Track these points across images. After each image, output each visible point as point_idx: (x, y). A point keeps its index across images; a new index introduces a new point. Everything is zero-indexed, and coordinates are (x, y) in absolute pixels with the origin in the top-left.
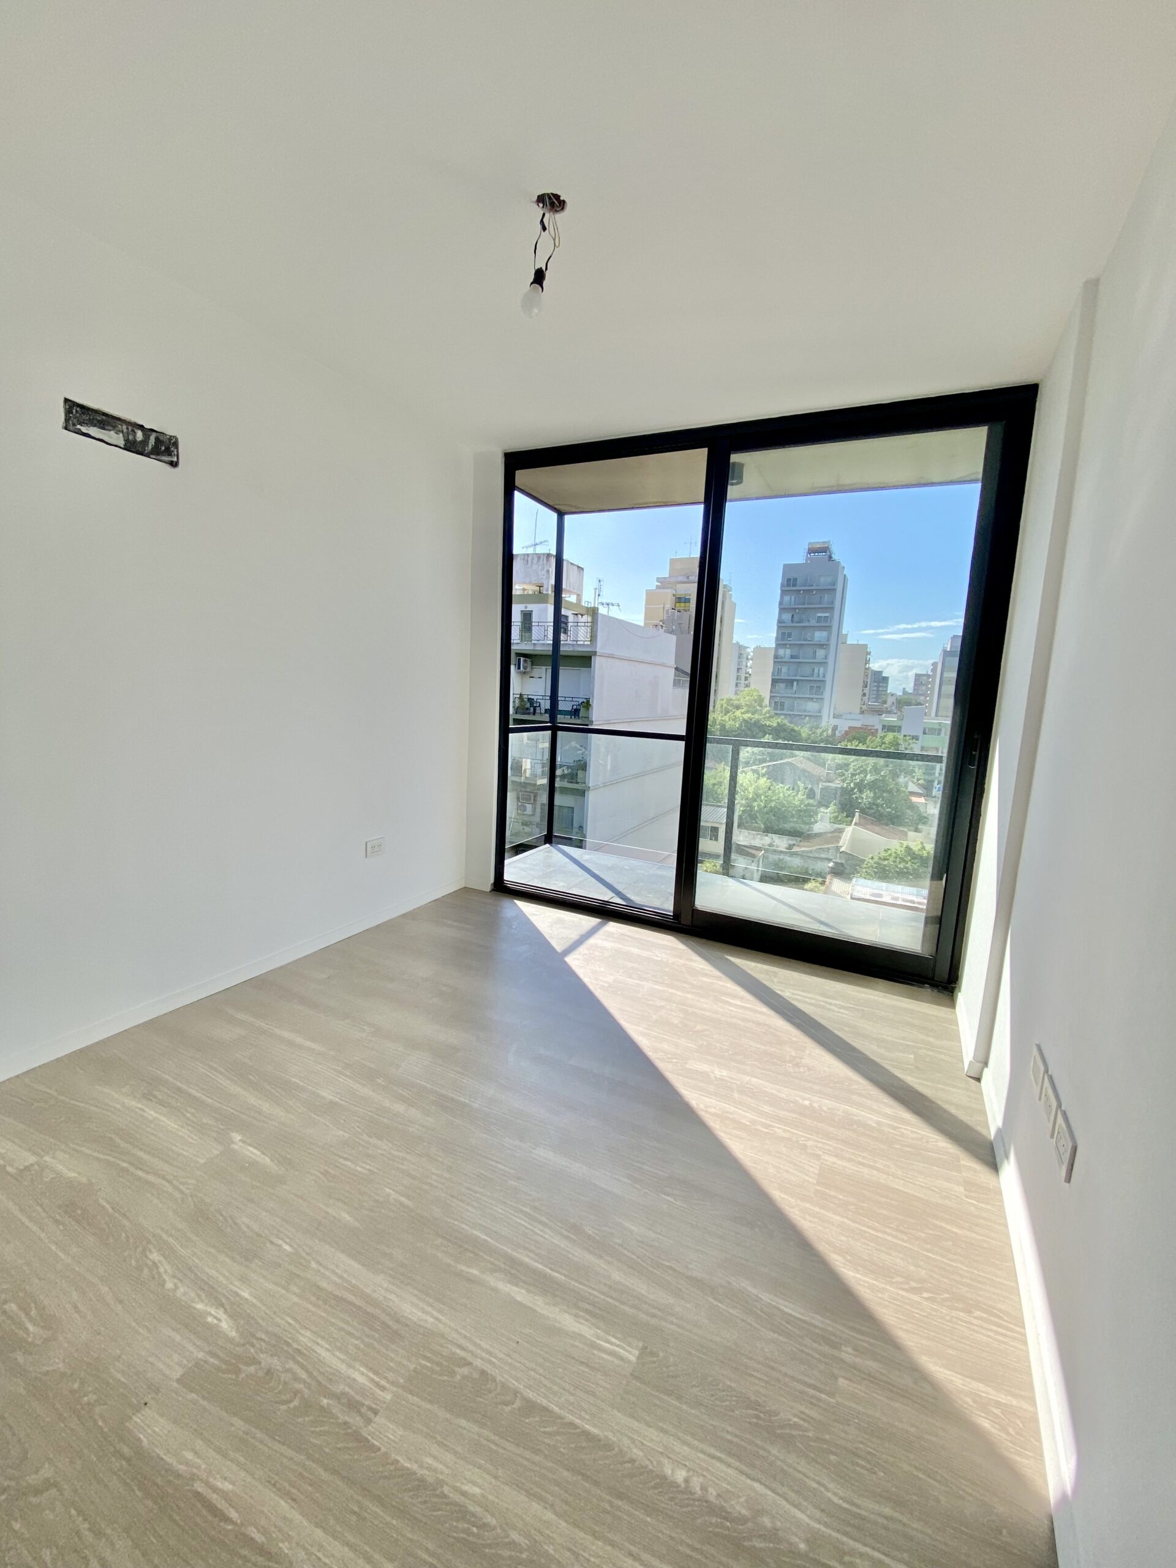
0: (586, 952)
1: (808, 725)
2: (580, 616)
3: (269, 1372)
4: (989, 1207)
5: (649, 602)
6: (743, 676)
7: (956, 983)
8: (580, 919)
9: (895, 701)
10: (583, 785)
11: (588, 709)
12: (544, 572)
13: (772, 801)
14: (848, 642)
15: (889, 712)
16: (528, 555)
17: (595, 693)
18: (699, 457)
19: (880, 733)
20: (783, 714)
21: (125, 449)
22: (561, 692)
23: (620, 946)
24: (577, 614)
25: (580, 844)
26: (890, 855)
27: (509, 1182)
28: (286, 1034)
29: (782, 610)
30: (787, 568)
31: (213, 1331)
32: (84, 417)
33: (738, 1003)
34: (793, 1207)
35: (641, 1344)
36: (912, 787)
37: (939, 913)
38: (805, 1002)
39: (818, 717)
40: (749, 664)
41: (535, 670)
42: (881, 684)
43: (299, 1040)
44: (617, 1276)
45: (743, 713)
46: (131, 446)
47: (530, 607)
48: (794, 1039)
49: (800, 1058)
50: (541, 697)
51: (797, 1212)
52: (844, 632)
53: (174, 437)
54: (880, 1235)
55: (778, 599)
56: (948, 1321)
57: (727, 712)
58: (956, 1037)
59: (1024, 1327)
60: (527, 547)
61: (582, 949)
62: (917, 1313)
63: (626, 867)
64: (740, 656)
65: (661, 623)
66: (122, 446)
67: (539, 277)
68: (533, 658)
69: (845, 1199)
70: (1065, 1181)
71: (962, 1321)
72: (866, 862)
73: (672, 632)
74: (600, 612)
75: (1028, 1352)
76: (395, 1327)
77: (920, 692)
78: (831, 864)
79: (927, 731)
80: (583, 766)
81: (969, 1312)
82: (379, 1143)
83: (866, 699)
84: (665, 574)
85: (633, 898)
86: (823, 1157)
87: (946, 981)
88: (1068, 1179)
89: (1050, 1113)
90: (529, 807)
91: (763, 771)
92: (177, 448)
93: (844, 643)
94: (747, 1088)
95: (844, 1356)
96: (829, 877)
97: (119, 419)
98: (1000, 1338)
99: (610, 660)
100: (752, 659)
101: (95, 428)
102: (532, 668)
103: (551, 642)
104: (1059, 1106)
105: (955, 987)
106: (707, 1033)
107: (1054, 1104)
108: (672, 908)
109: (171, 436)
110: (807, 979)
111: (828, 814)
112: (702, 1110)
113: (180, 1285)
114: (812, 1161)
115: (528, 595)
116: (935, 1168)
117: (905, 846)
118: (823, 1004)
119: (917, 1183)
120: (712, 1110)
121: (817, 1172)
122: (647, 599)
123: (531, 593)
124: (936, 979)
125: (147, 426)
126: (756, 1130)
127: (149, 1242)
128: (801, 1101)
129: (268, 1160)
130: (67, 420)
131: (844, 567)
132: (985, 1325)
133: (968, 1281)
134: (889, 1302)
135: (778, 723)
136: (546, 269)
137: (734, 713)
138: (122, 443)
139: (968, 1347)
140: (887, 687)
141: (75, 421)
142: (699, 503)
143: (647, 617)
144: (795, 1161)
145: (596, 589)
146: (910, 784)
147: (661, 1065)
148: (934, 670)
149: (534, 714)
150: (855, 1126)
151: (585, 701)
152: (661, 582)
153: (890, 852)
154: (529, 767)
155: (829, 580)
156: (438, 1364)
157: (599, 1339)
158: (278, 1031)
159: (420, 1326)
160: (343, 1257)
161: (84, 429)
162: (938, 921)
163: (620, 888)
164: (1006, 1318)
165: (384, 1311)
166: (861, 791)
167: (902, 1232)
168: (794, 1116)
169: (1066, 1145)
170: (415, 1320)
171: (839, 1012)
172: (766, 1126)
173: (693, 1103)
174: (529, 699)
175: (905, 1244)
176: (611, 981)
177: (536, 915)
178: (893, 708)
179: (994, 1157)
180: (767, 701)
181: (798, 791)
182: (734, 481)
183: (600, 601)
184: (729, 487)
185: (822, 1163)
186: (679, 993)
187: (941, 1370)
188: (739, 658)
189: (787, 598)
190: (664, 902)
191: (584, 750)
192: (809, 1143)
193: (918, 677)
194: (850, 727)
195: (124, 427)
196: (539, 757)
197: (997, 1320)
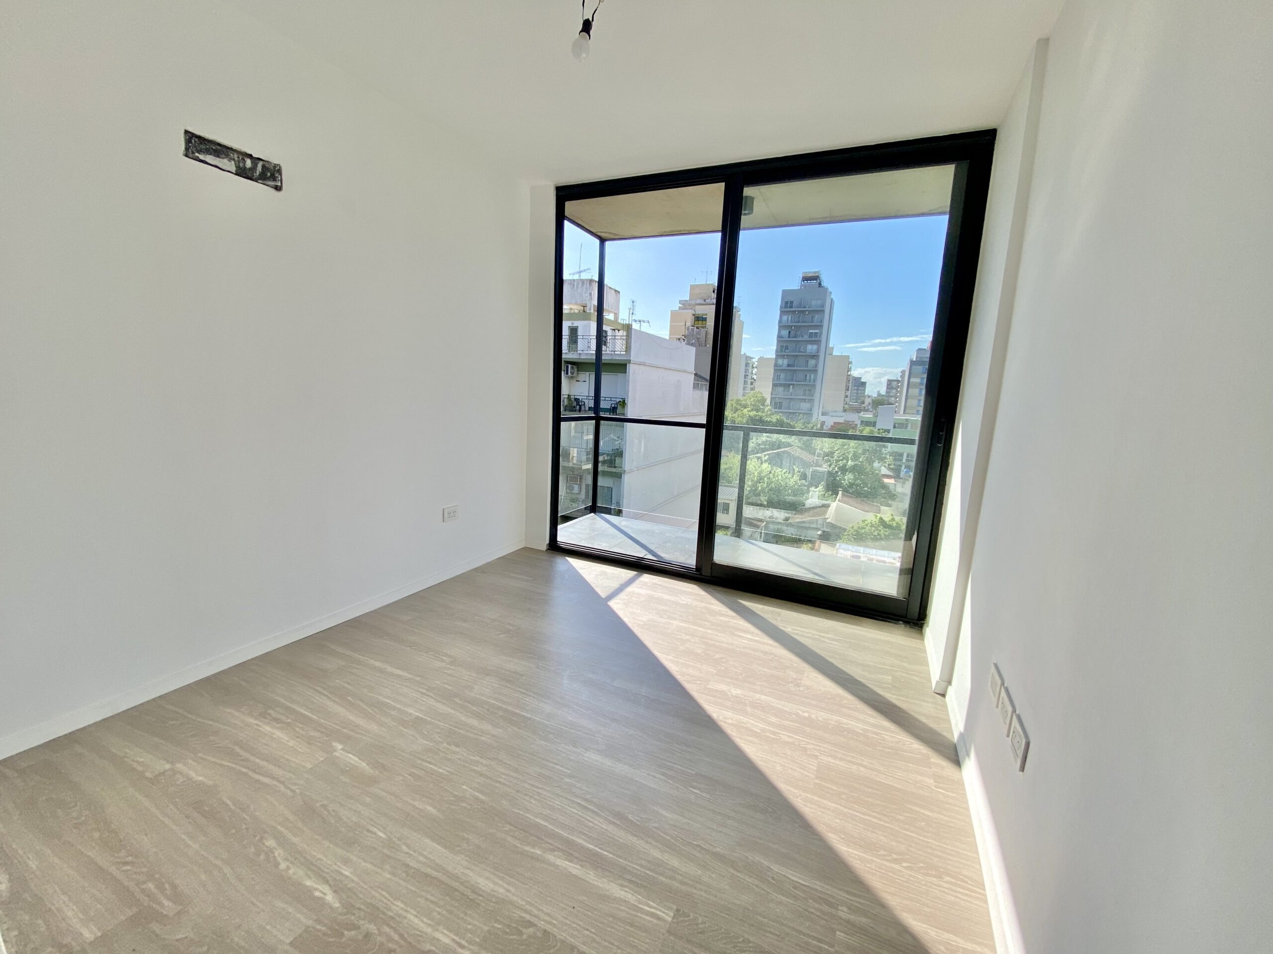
0: (627, 598)
1: (802, 421)
2: (617, 331)
3: (368, 935)
4: (954, 795)
5: (673, 320)
6: (749, 381)
7: (924, 620)
8: (620, 572)
9: (871, 401)
10: (620, 469)
11: (624, 407)
12: (587, 295)
13: (772, 482)
14: (834, 354)
15: (867, 410)
16: (574, 280)
17: (630, 394)
18: (718, 190)
19: (859, 427)
20: (781, 412)
21: (236, 174)
22: (603, 394)
23: (653, 593)
24: (614, 330)
25: (619, 513)
26: (867, 525)
27: (565, 779)
28: (377, 664)
29: (781, 327)
30: (785, 293)
31: (321, 903)
32: (203, 147)
33: (749, 636)
34: (797, 797)
35: (675, 907)
36: (884, 471)
37: (911, 566)
38: (803, 636)
39: (809, 414)
40: (754, 372)
41: (580, 375)
42: (860, 388)
43: (389, 669)
44: (656, 854)
45: (749, 411)
46: (242, 173)
47: (576, 324)
48: (795, 665)
49: (800, 679)
50: (586, 398)
51: (800, 801)
52: (831, 345)
53: (277, 165)
54: (867, 818)
55: (778, 318)
56: (924, 885)
57: (736, 410)
58: (924, 662)
59: (984, 890)
60: (573, 274)
61: (623, 596)
62: (898, 879)
63: (657, 531)
64: (747, 365)
65: (683, 337)
66: (234, 172)
67: (587, 26)
68: (579, 366)
69: (839, 790)
70: (1020, 771)
71: (935, 885)
72: (847, 531)
73: (692, 345)
74: (633, 327)
75: (988, 909)
76: (472, 896)
77: (891, 394)
78: (819, 533)
79: (897, 425)
80: (619, 453)
81: (941, 877)
82: (457, 749)
83: (848, 400)
84: (687, 297)
85: (662, 555)
86: (819, 757)
87: (916, 618)
88: (1022, 768)
89: (1006, 718)
90: (576, 488)
91: (766, 458)
92: (281, 174)
93: (831, 354)
94: (758, 703)
95: (841, 914)
96: (818, 542)
97: (231, 149)
98: (965, 898)
99: (641, 367)
100: (756, 368)
101: (211, 156)
102: (578, 374)
103: (594, 352)
104: (1014, 711)
105: (924, 623)
106: (724, 660)
107: (1010, 709)
108: (694, 563)
109: (275, 164)
110: (805, 618)
111: (817, 492)
112: (722, 721)
113: (291, 866)
114: (811, 760)
115: (574, 313)
116: (910, 765)
117: (878, 518)
118: (817, 637)
119: (897, 777)
120: (730, 721)
121: (815, 769)
122: (671, 320)
123: (576, 311)
124: (908, 617)
125: (254, 156)
126: (766, 736)
127: (265, 832)
128: (801, 713)
129: (364, 764)
130: (187, 149)
131: (831, 293)
132: (954, 888)
133: (939, 854)
134: (876, 870)
135: (777, 419)
136: (593, 20)
137: (742, 411)
138: (234, 169)
139: (940, 906)
140: (864, 390)
141: (194, 149)
142: (717, 231)
143: (671, 333)
144: (797, 761)
145: (630, 309)
146: (883, 468)
147: (688, 686)
148: (903, 376)
149: (580, 411)
150: (845, 733)
151: (621, 400)
152: (683, 304)
153: (866, 522)
154: (575, 455)
155: (819, 302)
156: (509, 926)
157: (640, 904)
158: (372, 662)
159: (494, 896)
160: (428, 841)
161: (201, 157)
162: (910, 572)
163: (652, 547)
164: (970, 882)
165: (462, 883)
166: (844, 474)
167: (884, 815)
168: (795, 724)
169: (1020, 742)
170: (489, 891)
171: (831, 644)
172: (774, 733)
173: (715, 716)
174: (576, 399)
175: (887, 825)
176: (645, 620)
177: (584, 569)
178: (869, 407)
179: (957, 755)
180: (768, 402)
181: (793, 474)
182: (746, 212)
183: (633, 318)
184: (743, 217)
185: (819, 762)
186: (701, 629)
187: (919, 924)
188: (746, 366)
189: (785, 318)
190: (689, 558)
191: (620, 441)
192: (809, 746)
193: (890, 382)
194: (835, 423)
195: (236, 156)
196: (584, 446)
197: (962, 884)
